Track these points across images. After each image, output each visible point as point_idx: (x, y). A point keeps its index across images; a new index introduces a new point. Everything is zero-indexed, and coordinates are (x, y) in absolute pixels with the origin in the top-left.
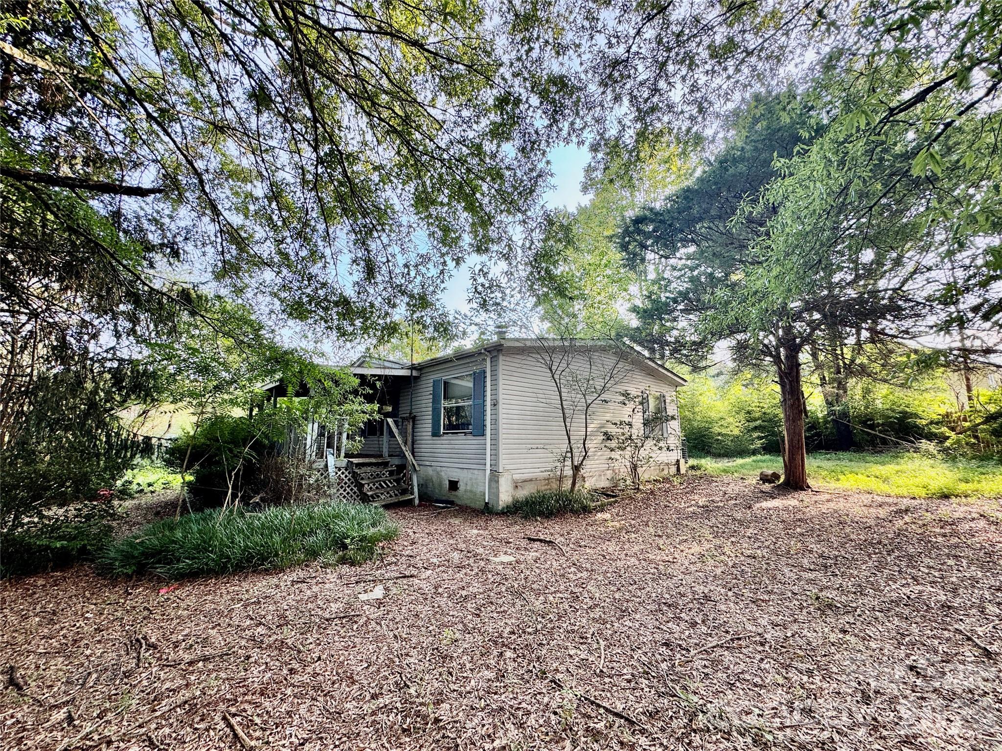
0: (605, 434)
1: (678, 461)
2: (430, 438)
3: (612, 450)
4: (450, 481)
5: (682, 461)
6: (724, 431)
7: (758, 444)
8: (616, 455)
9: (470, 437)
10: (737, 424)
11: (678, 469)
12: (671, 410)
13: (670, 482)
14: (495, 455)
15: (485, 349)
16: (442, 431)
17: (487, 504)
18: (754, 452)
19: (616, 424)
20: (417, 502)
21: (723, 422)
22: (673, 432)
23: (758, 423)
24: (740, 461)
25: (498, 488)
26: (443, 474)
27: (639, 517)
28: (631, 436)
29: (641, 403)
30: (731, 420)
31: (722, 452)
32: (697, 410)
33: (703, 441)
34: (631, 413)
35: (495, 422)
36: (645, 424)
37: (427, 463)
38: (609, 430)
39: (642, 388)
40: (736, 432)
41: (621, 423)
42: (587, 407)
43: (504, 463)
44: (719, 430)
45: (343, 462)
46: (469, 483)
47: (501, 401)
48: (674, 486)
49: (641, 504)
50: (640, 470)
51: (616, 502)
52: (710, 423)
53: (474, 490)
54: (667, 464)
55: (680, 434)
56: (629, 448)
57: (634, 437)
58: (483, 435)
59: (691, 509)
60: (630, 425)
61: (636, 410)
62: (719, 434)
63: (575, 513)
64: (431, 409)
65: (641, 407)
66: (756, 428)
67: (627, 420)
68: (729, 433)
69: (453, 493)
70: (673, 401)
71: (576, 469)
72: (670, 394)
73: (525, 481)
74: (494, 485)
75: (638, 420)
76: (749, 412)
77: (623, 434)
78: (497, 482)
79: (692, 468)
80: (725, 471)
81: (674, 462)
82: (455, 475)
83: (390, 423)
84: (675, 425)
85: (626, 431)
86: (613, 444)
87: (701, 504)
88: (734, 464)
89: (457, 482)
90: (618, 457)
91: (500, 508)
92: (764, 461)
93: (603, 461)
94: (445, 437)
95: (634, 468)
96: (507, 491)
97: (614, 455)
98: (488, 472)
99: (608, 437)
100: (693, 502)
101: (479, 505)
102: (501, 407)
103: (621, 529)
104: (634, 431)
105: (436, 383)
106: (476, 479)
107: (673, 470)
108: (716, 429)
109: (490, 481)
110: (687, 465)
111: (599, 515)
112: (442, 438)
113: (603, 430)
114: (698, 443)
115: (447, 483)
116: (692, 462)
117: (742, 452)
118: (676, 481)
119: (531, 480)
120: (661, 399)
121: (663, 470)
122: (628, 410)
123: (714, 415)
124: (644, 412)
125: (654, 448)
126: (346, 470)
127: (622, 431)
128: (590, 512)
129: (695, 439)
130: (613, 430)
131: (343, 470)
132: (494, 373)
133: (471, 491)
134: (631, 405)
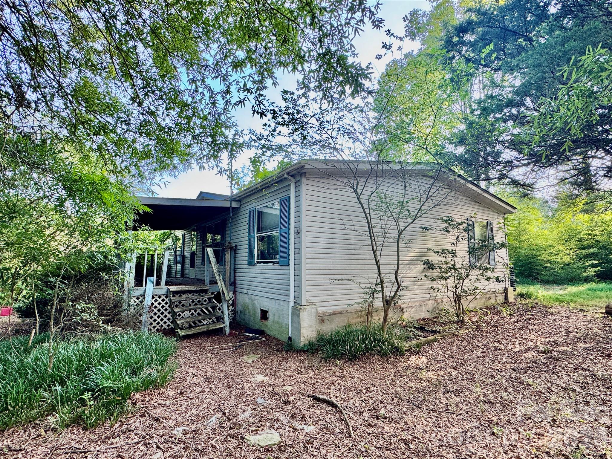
0: (426, 263)
1: (506, 289)
2: (247, 266)
3: (433, 280)
4: (261, 310)
5: (510, 289)
6: (552, 258)
7: (592, 272)
8: (438, 284)
9: (277, 267)
10: (568, 252)
11: (506, 298)
12: (499, 238)
13: (497, 313)
14: (298, 287)
15: (288, 174)
16: (256, 260)
17: (290, 338)
18: (587, 280)
19: (437, 252)
20: (227, 330)
21: (552, 250)
22: (501, 260)
23: (592, 250)
24: (572, 289)
25: (299, 323)
26: (256, 302)
27: (462, 365)
28: (454, 265)
29: (466, 230)
30: (561, 247)
31: (551, 278)
32: (523, 238)
33: (530, 268)
34: (455, 241)
35: (298, 251)
36: (470, 253)
37: (245, 291)
38: (430, 259)
39: (468, 216)
40: (567, 259)
41: (444, 251)
42: (400, 234)
43: (306, 296)
44: (549, 258)
45: (162, 289)
46: (277, 315)
47: (304, 229)
48: (503, 318)
49: (465, 344)
50: (464, 302)
51: (435, 340)
52: (538, 250)
53: (280, 321)
54: (494, 293)
55: (508, 262)
56: (452, 278)
57: (457, 266)
58: (289, 265)
59: (529, 355)
60: (454, 253)
61: (460, 239)
62: (549, 261)
63: (384, 355)
64: (247, 239)
65: (466, 234)
66: (589, 256)
67: (450, 248)
68: (560, 260)
69: (264, 322)
70: (500, 228)
71: (387, 303)
72: (497, 221)
73: (334, 314)
74: (296, 319)
75: (462, 248)
76: (580, 240)
77: (446, 263)
78: (299, 316)
79: (521, 295)
80: (557, 299)
81: (501, 290)
82: (266, 304)
83: (209, 253)
84: (503, 253)
85: (449, 259)
86: (435, 273)
87: (541, 347)
88: (566, 292)
89: (267, 312)
90: (440, 287)
91: (302, 345)
92: (602, 290)
93: (424, 291)
94: (259, 266)
95: (458, 298)
96: (311, 326)
97: (435, 285)
98: (292, 304)
99: (430, 266)
100: (530, 343)
101: (284, 338)
102: (304, 234)
103: (437, 385)
104: (459, 261)
105: (251, 212)
106: (283, 310)
107: (501, 298)
108: (545, 257)
109: (293, 314)
110: (516, 293)
111: (413, 359)
112: (256, 267)
113: (424, 259)
114: (525, 270)
115: (259, 312)
116: (520, 289)
117: (573, 280)
118: (505, 312)
119: (341, 313)
120: (489, 227)
121: (490, 298)
122: (451, 236)
123: (542, 243)
124: (469, 239)
125: (480, 277)
126: (167, 297)
127: (444, 259)
128: (402, 355)
129: (522, 266)
130: (434, 259)
131: (163, 297)
132: (298, 199)
133: (278, 323)
134: (454, 233)
